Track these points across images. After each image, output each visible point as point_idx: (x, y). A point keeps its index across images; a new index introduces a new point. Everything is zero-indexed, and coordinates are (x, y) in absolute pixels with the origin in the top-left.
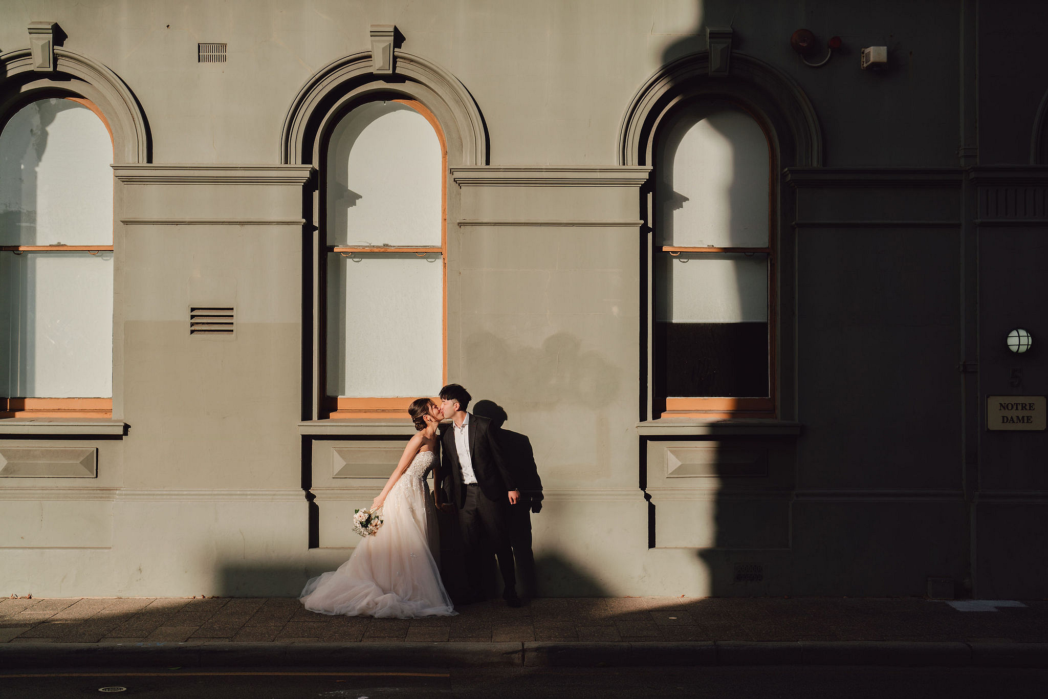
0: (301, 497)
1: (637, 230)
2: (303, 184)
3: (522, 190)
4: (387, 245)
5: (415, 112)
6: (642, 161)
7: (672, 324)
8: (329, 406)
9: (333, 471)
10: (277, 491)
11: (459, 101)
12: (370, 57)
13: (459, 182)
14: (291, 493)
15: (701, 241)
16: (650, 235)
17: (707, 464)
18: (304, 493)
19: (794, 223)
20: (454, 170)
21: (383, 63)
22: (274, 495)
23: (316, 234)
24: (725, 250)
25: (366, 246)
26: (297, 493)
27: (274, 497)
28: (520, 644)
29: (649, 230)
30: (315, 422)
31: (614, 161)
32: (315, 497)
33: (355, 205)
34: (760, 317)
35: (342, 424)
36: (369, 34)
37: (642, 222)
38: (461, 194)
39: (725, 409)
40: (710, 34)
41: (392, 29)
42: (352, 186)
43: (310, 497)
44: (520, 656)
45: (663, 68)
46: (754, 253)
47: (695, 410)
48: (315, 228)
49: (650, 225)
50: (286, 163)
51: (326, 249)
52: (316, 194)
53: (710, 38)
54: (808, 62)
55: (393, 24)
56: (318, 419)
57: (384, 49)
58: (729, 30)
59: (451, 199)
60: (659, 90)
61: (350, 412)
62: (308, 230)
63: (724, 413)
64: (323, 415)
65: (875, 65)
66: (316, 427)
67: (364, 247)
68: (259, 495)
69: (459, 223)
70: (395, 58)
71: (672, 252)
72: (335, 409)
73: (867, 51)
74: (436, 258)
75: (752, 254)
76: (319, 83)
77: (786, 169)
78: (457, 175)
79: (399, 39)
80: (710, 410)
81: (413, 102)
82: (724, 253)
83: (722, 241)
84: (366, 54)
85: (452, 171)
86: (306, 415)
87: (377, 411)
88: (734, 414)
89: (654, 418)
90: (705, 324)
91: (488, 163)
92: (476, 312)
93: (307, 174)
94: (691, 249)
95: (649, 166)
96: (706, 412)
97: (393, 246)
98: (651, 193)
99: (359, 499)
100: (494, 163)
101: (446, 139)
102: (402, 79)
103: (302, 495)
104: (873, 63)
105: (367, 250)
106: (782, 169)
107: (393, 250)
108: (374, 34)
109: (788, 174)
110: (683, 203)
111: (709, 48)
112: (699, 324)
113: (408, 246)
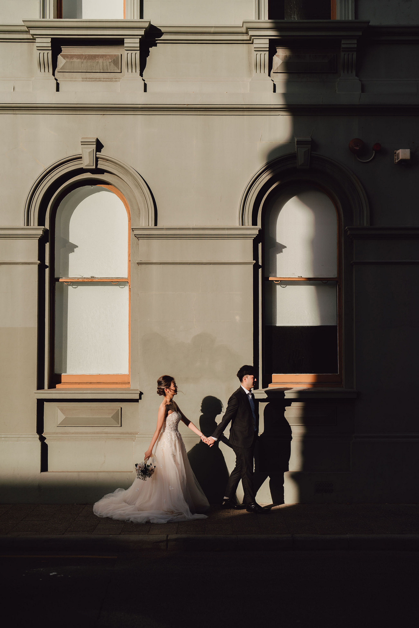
0: (36, 439)
1: (251, 267)
2: (38, 238)
3: (178, 242)
4: (93, 277)
5: (111, 192)
6: (254, 223)
7: (276, 327)
8: (55, 380)
9: (57, 422)
10: (21, 435)
11: (138, 186)
12: (81, 158)
13: (138, 237)
14: (30, 436)
15: (294, 274)
16: (260, 270)
17: (298, 417)
18: (38, 436)
19: (352, 262)
20: (134, 229)
21: (89, 162)
22: (19, 437)
23: (47, 271)
24: (309, 279)
25: (80, 278)
26: (34, 436)
27: (19, 439)
28: (166, 536)
29: (260, 267)
30: (46, 390)
31: (237, 223)
32: (45, 438)
33: (74, 252)
34: (332, 322)
35: (63, 392)
36: (80, 143)
37: (255, 262)
38: (139, 244)
39: (309, 382)
40: (297, 142)
41: (95, 140)
42: (72, 239)
43: (42, 439)
44: (165, 544)
45: (267, 164)
46: (328, 281)
47: (290, 382)
48: (47, 267)
49: (260, 263)
50: (28, 225)
51: (54, 280)
52: (47, 245)
53: (297, 144)
54: (360, 159)
55: (96, 137)
56: (48, 389)
57: (89, 153)
58: (310, 139)
59: (133, 248)
60: (266, 177)
61: (69, 384)
62: (41, 268)
63: (309, 384)
64: (52, 386)
65: (403, 161)
66: (47, 393)
67: (78, 278)
68: (9, 437)
69: (137, 263)
70: (97, 159)
71: (275, 281)
72: (60, 382)
73: (398, 152)
74: (125, 285)
75: (326, 282)
76: (49, 175)
77: (347, 228)
78: (136, 232)
79: (99, 146)
80: (300, 382)
81: (110, 186)
82: (309, 281)
83: (307, 274)
84: (78, 156)
85: (133, 230)
86: (40, 386)
87: (86, 383)
88: (314, 385)
89: (263, 388)
90: (297, 327)
91: (156, 224)
92: (149, 320)
93: (41, 232)
94: (287, 279)
95: (259, 226)
96: (297, 383)
97: (97, 278)
98: (261, 243)
99: (74, 440)
100: (160, 225)
101: (130, 210)
102: (102, 172)
103: (36, 438)
104: (401, 160)
105: (81, 280)
106: (345, 227)
107: (96, 280)
108: (84, 143)
109: (348, 231)
110: (283, 249)
111: (296, 151)
112: (293, 327)
113: (107, 278)
